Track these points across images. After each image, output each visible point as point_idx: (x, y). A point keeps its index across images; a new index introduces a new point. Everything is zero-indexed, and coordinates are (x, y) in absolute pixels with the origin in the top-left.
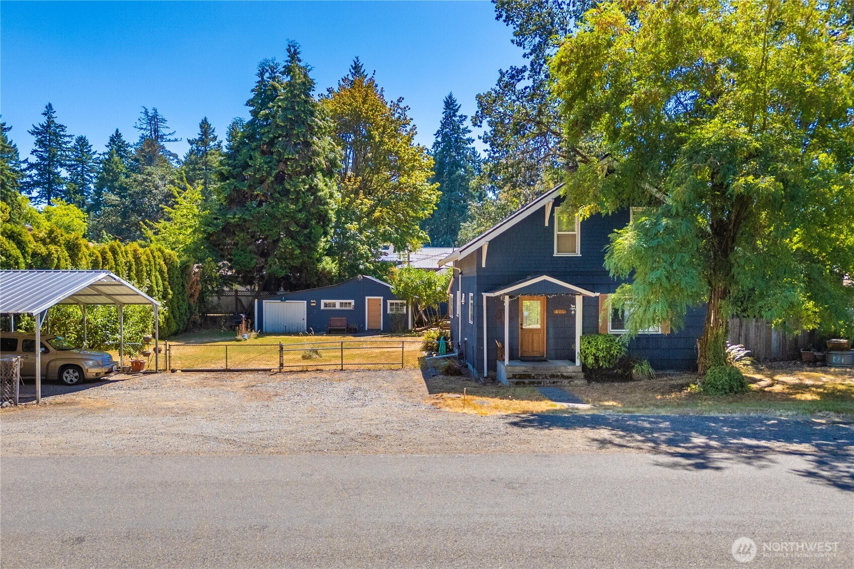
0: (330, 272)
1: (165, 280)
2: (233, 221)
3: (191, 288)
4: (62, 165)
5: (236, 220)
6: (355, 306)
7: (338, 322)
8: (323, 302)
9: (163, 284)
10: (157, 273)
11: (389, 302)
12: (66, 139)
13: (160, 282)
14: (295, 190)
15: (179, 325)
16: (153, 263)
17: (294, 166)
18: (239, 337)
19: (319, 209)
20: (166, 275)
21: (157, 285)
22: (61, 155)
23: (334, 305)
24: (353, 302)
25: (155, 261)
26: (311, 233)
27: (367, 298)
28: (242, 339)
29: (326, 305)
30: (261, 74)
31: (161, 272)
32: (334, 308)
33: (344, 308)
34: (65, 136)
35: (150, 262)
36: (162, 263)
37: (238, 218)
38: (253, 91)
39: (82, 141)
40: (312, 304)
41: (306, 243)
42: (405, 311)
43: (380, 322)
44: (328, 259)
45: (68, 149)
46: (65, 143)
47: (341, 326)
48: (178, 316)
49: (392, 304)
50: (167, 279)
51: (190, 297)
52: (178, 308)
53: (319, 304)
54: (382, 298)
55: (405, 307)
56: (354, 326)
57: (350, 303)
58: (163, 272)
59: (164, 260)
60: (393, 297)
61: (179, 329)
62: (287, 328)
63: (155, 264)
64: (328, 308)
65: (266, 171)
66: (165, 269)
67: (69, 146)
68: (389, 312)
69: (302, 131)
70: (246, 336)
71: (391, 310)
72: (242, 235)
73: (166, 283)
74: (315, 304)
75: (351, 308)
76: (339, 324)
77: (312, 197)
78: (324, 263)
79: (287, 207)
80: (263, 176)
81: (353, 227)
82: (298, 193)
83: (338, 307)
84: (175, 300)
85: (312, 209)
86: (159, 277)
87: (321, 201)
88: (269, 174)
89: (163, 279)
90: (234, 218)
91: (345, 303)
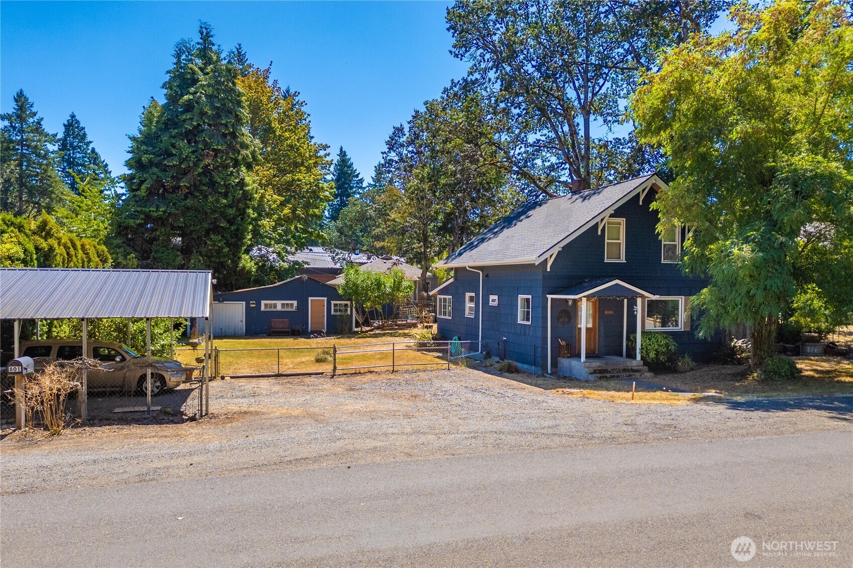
0: (249, 272)
2: (156, 214)
5: (160, 213)
6: (298, 307)
7: (278, 324)
8: (263, 302)
11: (333, 302)
14: (225, 184)
17: (224, 158)
23: (275, 306)
24: (295, 303)
27: (310, 299)
29: (266, 305)
30: (178, 56)
32: (275, 310)
33: (285, 309)
36: (97, 259)
37: (162, 211)
38: (168, 72)
40: (251, 306)
41: (233, 240)
42: (349, 312)
43: (323, 323)
47: (284, 328)
49: (335, 305)
53: (259, 305)
54: (325, 299)
55: (349, 309)
56: (296, 327)
57: (292, 305)
59: (98, 256)
60: (340, 298)
62: (223, 331)
64: (268, 309)
65: (193, 161)
68: (332, 313)
69: (231, 122)
70: (201, 340)
71: (335, 311)
72: (163, 229)
74: (254, 305)
75: (294, 309)
76: (280, 325)
77: (241, 192)
79: (217, 201)
80: (189, 166)
81: (268, 224)
82: (227, 186)
83: (279, 308)
85: (240, 204)
88: (196, 165)
90: (156, 211)
91: (287, 304)
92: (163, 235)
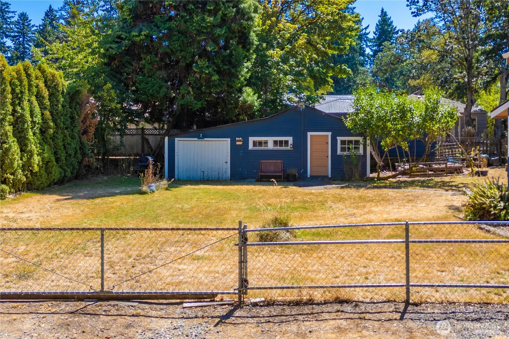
0: (251, 106)
1: (45, 108)
2: (138, 39)
3: (84, 122)
4: (7, 36)
5: (142, 37)
6: (294, 145)
7: (271, 166)
8: (251, 139)
9: (42, 114)
10: (33, 98)
11: (339, 139)
12: (11, 15)
13: (37, 110)
15: (65, 171)
16: (26, 82)
18: (144, 188)
19: (241, 24)
20: (47, 102)
21: (32, 115)
22: (6, 28)
23: (266, 143)
24: (290, 139)
25: (30, 81)
26: (231, 55)
27: (309, 134)
28: (148, 191)
29: (255, 143)
31: (39, 96)
32: (265, 148)
33: (278, 148)
34: (9, 12)
35: (21, 81)
36: (42, 85)
37: (145, 35)
39: (24, 16)
40: (238, 143)
41: (226, 67)
42: (361, 152)
43: (327, 167)
44: (248, 90)
45: (12, 23)
46: (9, 18)
47: (275, 172)
48: (63, 158)
49: (343, 142)
50: (49, 107)
51: (82, 134)
52: (65, 148)
53: (246, 142)
54: (329, 134)
55: (361, 147)
56: (293, 171)
57: (287, 142)
58: (43, 97)
59: (45, 82)
60: (347, 132)
61: (65, 176)
62: (206, 174)
63: (30, 85)
64: (258, 148)
66: (46, 93)
67: (13, 20)
68: (339, 152)
70: (154, 186)
71: (343, 149)
72: (149, 57)
73: (47, 113)
74: (241, 143)
75: (289, 148)
76: (272, 168)
77: (234, 10)
78: (245, 95)
79: (203, 20)
81: (275, 54)
83: (271, 146)
84: (60, 136)
85: (233, 25)
86: (35, 103)
87: (244, 15)
89: (42, 107)
90: (139, 36)
91: (281, 142)
92: (149, 64)
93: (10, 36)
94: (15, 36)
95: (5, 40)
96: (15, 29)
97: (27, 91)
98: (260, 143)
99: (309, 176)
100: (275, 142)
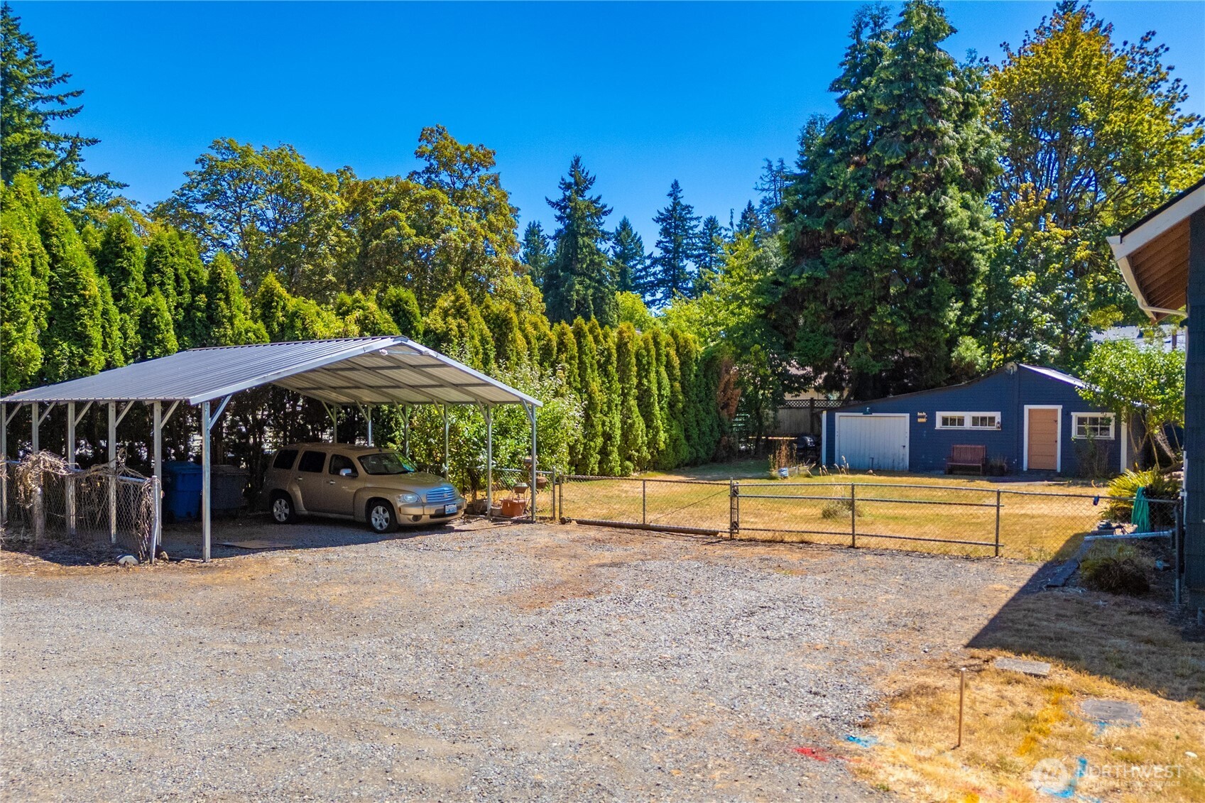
0: (971, 365)
1: (676, 380)
2: (797, 283)
3: (725, 393)
4: (688, 257)
5: (802, 281)
6: (1002, 424)
7: (967, 453)
8: (940, 415)
9: (672, 386)
10: (662, 369)
11: (1075, 415)
12: (693, 223)
13: (666, 381)
14: (902, 220)
16: (653, 352)
17: (902, 176)
18: (774, 473)
19: (947, 249)
20: (677, 372)
21: (659, 389)
22: (687, 244)
23: (961, 421)
24: (997, 416)
25: (658, 350)
26: (931, 293)
27: (1027, 408)
28: (778, 475)
29: (945, 421)
30: (857, 33)
31: (669, 366)
32: (960, 428)
33: (979, 428)
34: (691, 219)
35: (648, 351)
36: (673, 352)
37: (807, 278)
38: (842, 64)
39: (711, 224)
40: (920, 420)
41: (921, 312)
42: (1112, 435)
43: (1054, 456)
44: (969, 341)
45: (695, 236)
46: (691, 228)
47: (972, 461)
49: (1081, 421)
50: (679, 378)
51: (722, 408)
52: (698, 424)
53: (932, 420)
54: (1059, 408)
55: (1112, 427)
56: (997, 461)
57: (992, 419)
58: (673, 367)
59: (677, 350)
60: (1083, 405)
62: (876, 461)
63: (658, 355)
64: (949, 427)
65: (855, 192)
66: (676, 362)
67: (697, 231)
68: (1073, 435)
69: (917, 113)
70: (786, 472)
71: (1081, 431)
73: (677, 385)
74: (924, 420)
75: (994, 428)
76: (969, 457)
77: (934, 230)
78: (961, 349)
79: (887, 250)
80: (849, 202)
81: (1025, 282)
82: (906, 223)
83: (968, 425)
84: (692, 411)
85: (933, 251)
86: (664, 374)
87: (953, 234)
88: (858, 197)
89: (672, 378)
90: (800, 277)
91: (983, 419)
92: (812, 315)
93: (692, 256)
94: (699, 256)
95: (685, 262)
96: (700, 244)
97: (654, 362)
98: (953, 421)
99: (1025, 469)
100: (975, 421)
